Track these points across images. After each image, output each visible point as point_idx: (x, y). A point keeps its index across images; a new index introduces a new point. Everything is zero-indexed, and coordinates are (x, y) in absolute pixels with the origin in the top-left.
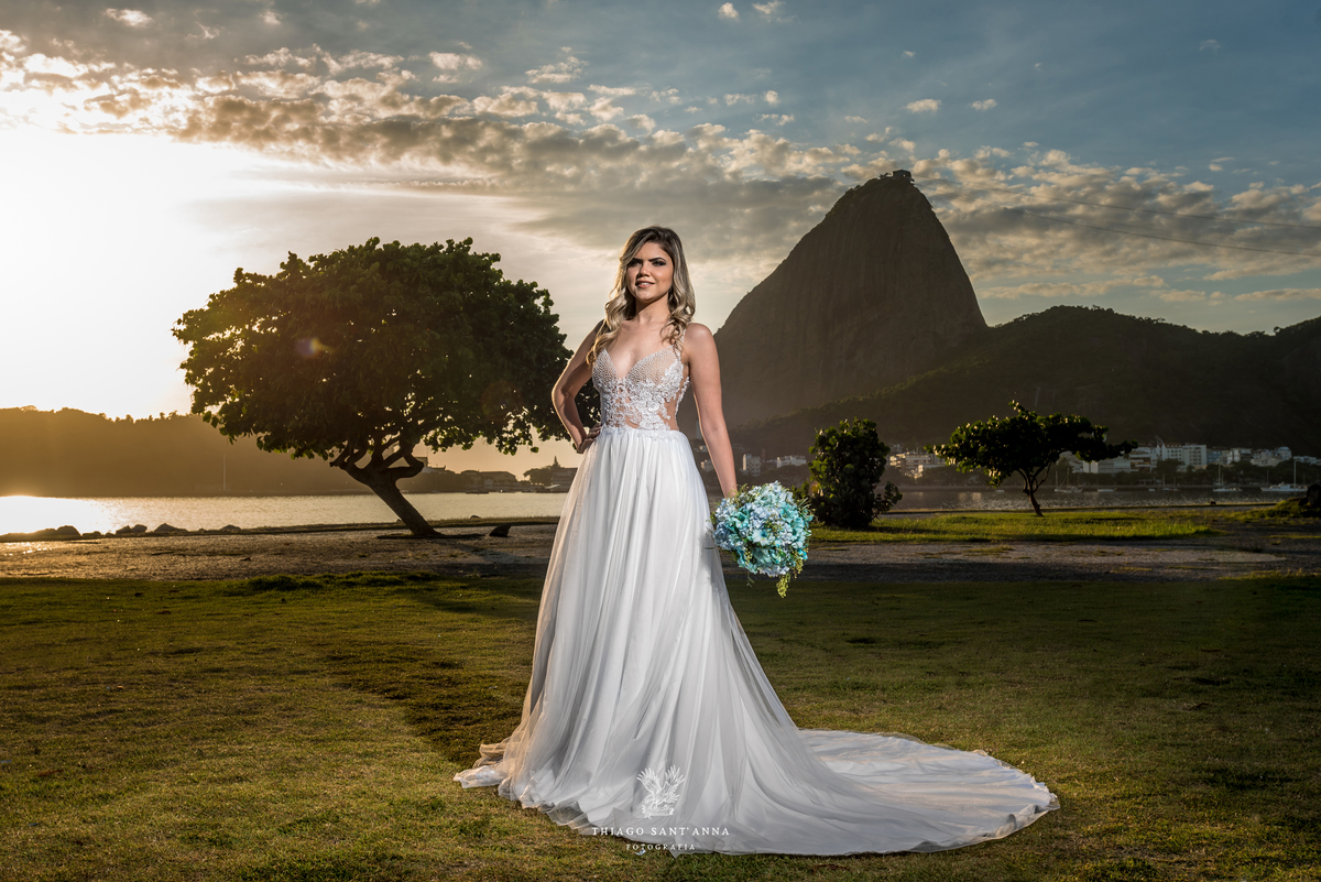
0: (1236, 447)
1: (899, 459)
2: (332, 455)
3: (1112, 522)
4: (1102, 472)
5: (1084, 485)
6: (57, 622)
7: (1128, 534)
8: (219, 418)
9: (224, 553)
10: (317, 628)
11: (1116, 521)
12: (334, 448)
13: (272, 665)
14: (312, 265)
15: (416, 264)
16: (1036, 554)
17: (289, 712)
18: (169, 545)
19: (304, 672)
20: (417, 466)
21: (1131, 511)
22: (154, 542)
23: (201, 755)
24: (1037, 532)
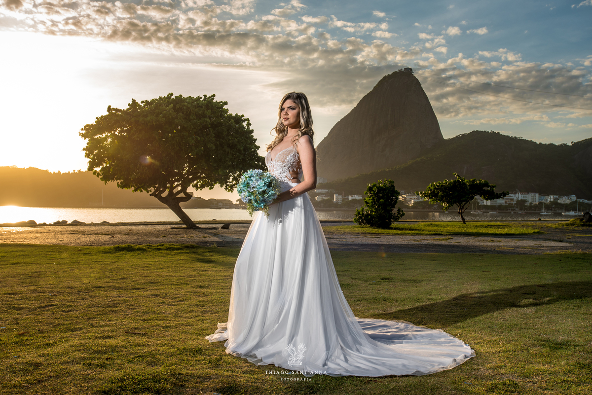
0: (552, 195)
1: (403, 197)
2: (151, 191)
3: (497, 227)
4: (492, 204)
5: (484, 210)
6: (27, 264)
7: (503, 233)
8: (100, 173)
9: (102, 234)
10: (144, 269)
11: (498, 226)
12: (152, 188)
13: (124, 285)
14: (142, 105)
15: (189, 105)
16: (463, 241)
17: (131, 307)
18: (77, 229)
19: (138, 289)
20: (189, 196)
21: (505, 222)
22: (71, 228)
23: (92, 326)
24: (463, 231)
